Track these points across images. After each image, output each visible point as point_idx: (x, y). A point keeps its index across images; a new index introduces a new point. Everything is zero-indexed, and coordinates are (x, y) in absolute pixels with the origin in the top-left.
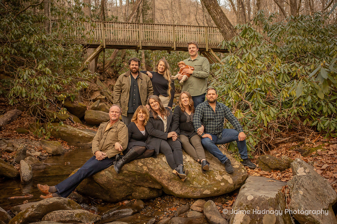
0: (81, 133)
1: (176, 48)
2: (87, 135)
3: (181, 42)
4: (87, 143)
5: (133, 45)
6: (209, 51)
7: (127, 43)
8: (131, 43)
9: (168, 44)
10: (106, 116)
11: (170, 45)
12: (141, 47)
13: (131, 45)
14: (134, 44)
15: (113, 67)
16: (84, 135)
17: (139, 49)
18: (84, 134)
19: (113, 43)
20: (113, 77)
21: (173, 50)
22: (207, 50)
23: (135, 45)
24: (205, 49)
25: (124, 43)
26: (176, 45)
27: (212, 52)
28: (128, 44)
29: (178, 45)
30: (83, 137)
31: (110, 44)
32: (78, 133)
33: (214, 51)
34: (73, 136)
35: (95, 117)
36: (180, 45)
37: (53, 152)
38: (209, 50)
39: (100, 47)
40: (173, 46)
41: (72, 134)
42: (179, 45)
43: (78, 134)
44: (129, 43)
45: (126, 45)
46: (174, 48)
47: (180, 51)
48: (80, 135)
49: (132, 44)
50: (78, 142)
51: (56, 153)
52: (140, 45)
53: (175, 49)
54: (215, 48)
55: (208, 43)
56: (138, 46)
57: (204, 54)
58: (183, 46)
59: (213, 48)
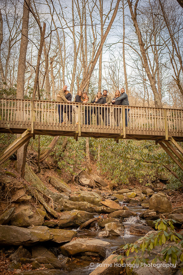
1: (127, 135)
3: (132, 128)
5: (70, 130)
6: (169, 140)
7: (62, 128)
8: (67, 128)
9: (116, 131)
11: (119, 131)
12: (80, 133)
13: (67, 130)
14: (71, 129)
15: (52, 156)
17: (78, 136)
19: (44, 127)
20: (52, 167)
21: (122, 137)
22: (167, 139)
23: (73, 131)
24: (164, 137)
25: (59, 128)
26: (126, 131)
27: (173, 141)
28: (64, 130)
29: (128, 131)
31: (39, 128)
33: (176, 141)
36: (131, 131)
38: (169, 138)
39: (27, 132)
40: (123, 132)
42: (130, 132)
44: (65, 128)
45: (61, 130)
46: (123, 136)
47: (130, 140)
52: (79, 131)
53: (125, 137)
54: (177, 135)
55: (168, 130)
56: (77, 132)
57: (161, 144)
58: (136, 133)
59: (175, 136)
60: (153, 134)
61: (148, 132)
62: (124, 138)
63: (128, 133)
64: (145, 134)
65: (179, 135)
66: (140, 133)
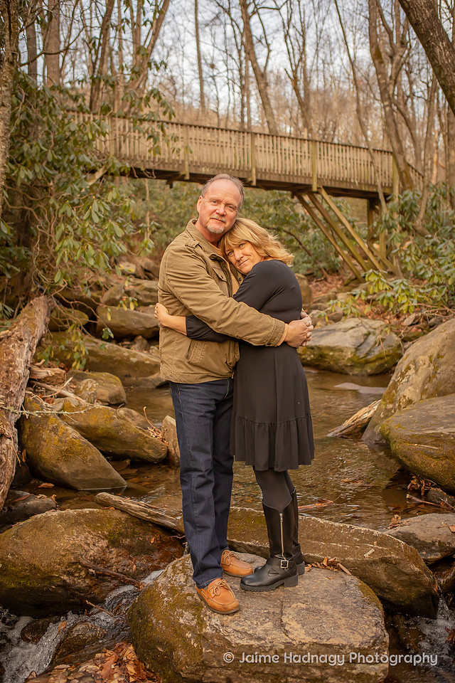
0: (134, 356)
1: (257, 181)
2: (148, 360)
3: (265, 170)
4: (146, 378)
5: (170, 169)
6: (317, 192)
8: (166, 166)
9: (241, 173)
10: (142, 320)
11: (245, 173)
12: (188, 174)
13: (167, 169)
14: (173, 167)
16: (142, 359)
18: (141, 356)
21: (250, 184)
22: (315, 189)
23: (176, 170)
24: (311, 187)
26: (257, 175)
27: (324, 193)
28: (162, 168)
29: (259, 175)
30: (140, 364)
32: (126, 354)
33: (328, 193)
34: (116, 361)
35: (121, 321)
36: (263, 175)
37: (111, 398)
38: (318, 188)
39: (104, 170)
40: (251, 176)
41: (111, 358)
42: (261, 175)
43: (128, 357)
44: (164, 166)
46: (252, 182)
48: (134, 360)
49: (169, 167)
50: (126, 376)
51: (117, 400)
52: (186, 171)
53: (254, 184)
54: (329, 185)
55: (318, 175)
56: (182, 173)
58: (270, 177)
59: (325, 185)
60: (295, 182)
61: (287, 178)
62: (254, 187)
63: (259, 178)
64: (283, 180)
65: (331, 184)
66: (275, 179)
